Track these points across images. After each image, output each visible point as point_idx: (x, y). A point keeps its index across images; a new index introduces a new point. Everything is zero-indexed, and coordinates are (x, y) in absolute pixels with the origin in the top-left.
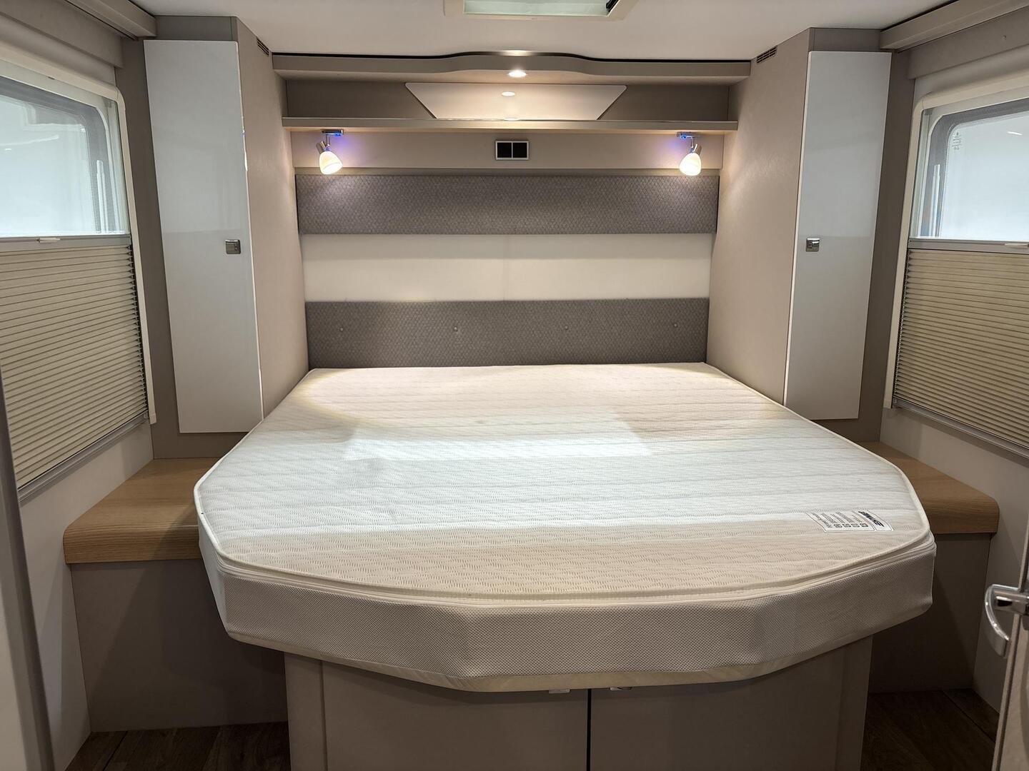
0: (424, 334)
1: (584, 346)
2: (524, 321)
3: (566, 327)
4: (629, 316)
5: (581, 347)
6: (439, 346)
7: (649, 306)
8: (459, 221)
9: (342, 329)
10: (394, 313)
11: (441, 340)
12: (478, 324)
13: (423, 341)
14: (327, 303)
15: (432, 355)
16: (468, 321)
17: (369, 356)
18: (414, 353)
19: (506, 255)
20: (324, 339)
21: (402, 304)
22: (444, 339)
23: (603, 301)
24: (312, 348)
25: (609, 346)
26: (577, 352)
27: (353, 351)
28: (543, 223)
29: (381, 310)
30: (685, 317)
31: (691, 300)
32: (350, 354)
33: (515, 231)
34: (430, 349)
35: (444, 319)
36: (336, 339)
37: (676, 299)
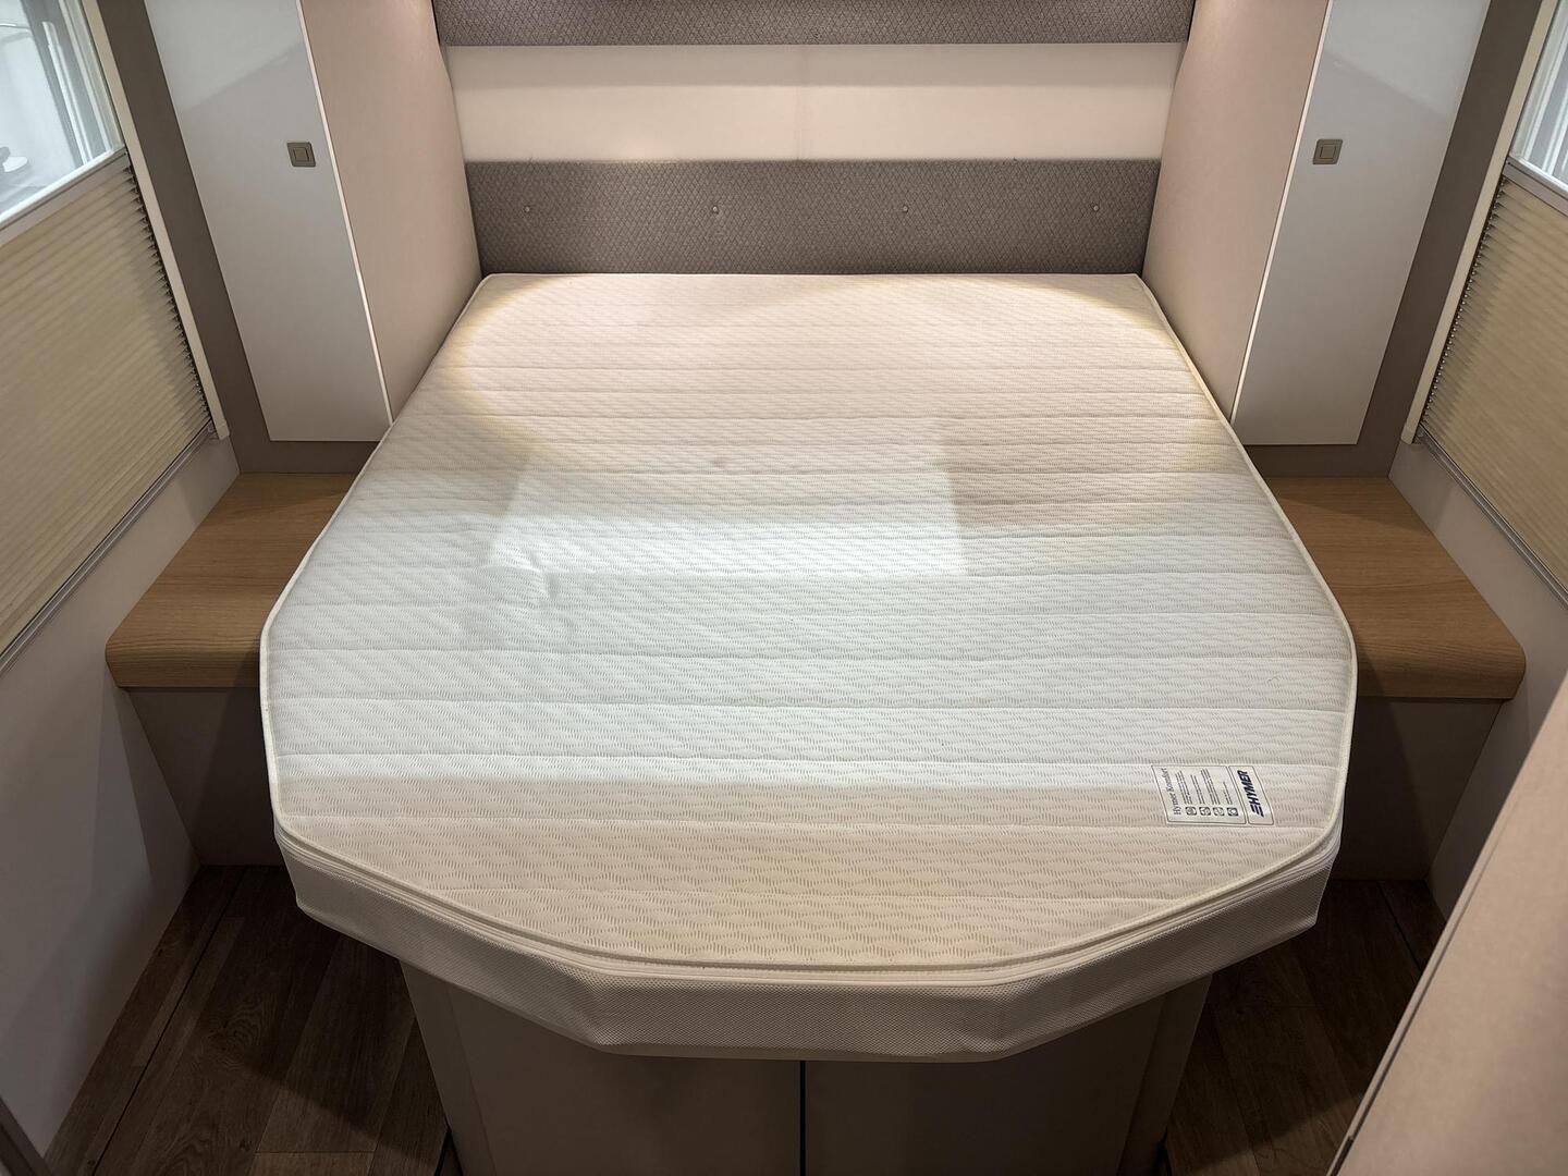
0: (662, 218)
1: (934, 242)
2: (832, 197)
3: (905, 209)
4: (1014, 191)
5: (929, 243)
6: (688, 239)
7: (1052, 174)
8: (716, 20)
9: (528, 209)
10: (612, 183)
11: (691, 229)
12: (752, 202)
13: (662, 229)
14: (501, 164)
15: (676, 254)
16: (736, 196)
17: (575, 253)
18: (648, 249)
19: (803, 78)
20: (500, 224)
21: (624, 166)
22: (697, 228)
23: (971, 163)
24: (483, 240)
25: (979, 242)
26: (921, 252)
27: (549, 246)
28: (867, 24)
29: (589, 178)
30: (1114, 195)
31: (1128, 164)
32: (544, 250)
33: (815, 39)
34: (673, 245)
35: (695, 192)
36: (519, 225)
37: (1101, 162)
